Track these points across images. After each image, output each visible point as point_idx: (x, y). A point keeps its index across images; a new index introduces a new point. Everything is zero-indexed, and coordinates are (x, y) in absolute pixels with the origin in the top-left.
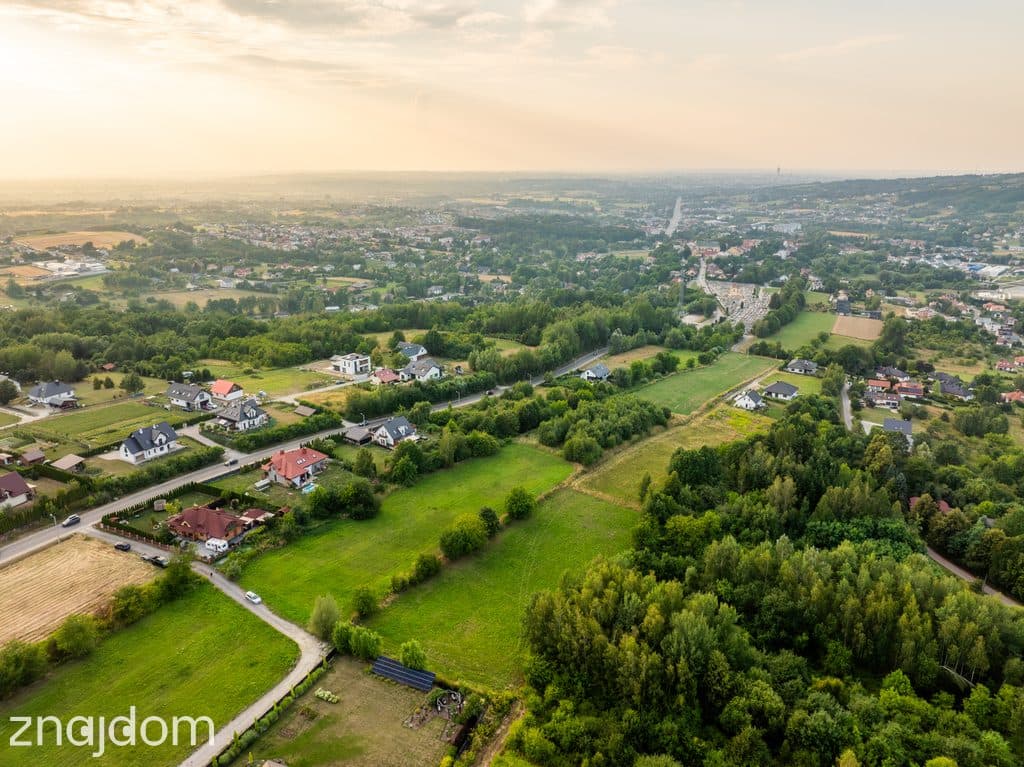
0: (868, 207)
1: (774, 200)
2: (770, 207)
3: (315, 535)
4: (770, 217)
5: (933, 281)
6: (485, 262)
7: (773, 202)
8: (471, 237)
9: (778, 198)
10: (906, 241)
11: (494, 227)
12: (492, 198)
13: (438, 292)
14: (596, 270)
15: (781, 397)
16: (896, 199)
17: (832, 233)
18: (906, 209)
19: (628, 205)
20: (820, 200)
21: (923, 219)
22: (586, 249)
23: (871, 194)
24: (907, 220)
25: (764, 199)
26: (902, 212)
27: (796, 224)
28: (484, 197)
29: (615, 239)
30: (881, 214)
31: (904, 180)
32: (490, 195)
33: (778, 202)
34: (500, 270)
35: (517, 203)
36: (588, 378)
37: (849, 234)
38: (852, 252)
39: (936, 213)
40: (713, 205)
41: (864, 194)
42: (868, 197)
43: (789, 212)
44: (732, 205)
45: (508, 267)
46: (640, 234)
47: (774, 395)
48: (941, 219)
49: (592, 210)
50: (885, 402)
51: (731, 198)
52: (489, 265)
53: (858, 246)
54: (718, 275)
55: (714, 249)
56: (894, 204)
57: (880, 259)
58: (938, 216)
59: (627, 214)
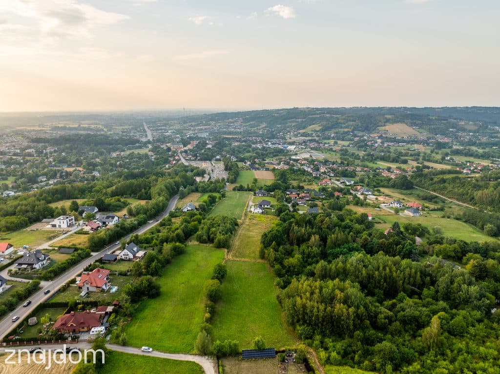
0: (232, 124)
1: (190, 122)
2: (190, 126)
3: (141, 311)
4: (192, 130)
5: (275, 154)
6: (63, 161)
7: (190, 124)
8: (45, 148)
9: (193, 122)
10: (254, 138)
11: (55, 142)
12: (39, 126)
13: (44, 179)
14: (128, 160)
15: (266, 206)
16: (242, 121)
17: (225, 136)
18: (247, 124)
19: (121, 127)
20: (211, 122)
21: (256, 129)
22: (115, 151)
23: (232, 118)
24: (250, 129)
25: (185, 122)
26: (246, 126)
27: (206, 133)
28: (34, 126)
29: (126, 145)
30: (238, 127)
31: (240, 112)
32: (37, 124)
33: (193, 124)
34: (73, 165)
35: (56, 128)
36: (188, 210)
37: (231, 136)
38: (237, 144)
39: (259, 126)
40: (163, 126)
41: (228, 119)
42: (230, 120)
43: (199, 128)
44: (172, 126)
45: (78, 163)
46: (138, 141)
47: (263, 206)
48: (262, 128)
49: (103, 131)
50: (301, 202)
51: (169, 122)
52: (66, 163)
53: (237, 141)
54: (191, 158)
55: (181, 146)
56: (241, 122)
57: (250, 146)
58: (260, 127)
59: (123, 132)
